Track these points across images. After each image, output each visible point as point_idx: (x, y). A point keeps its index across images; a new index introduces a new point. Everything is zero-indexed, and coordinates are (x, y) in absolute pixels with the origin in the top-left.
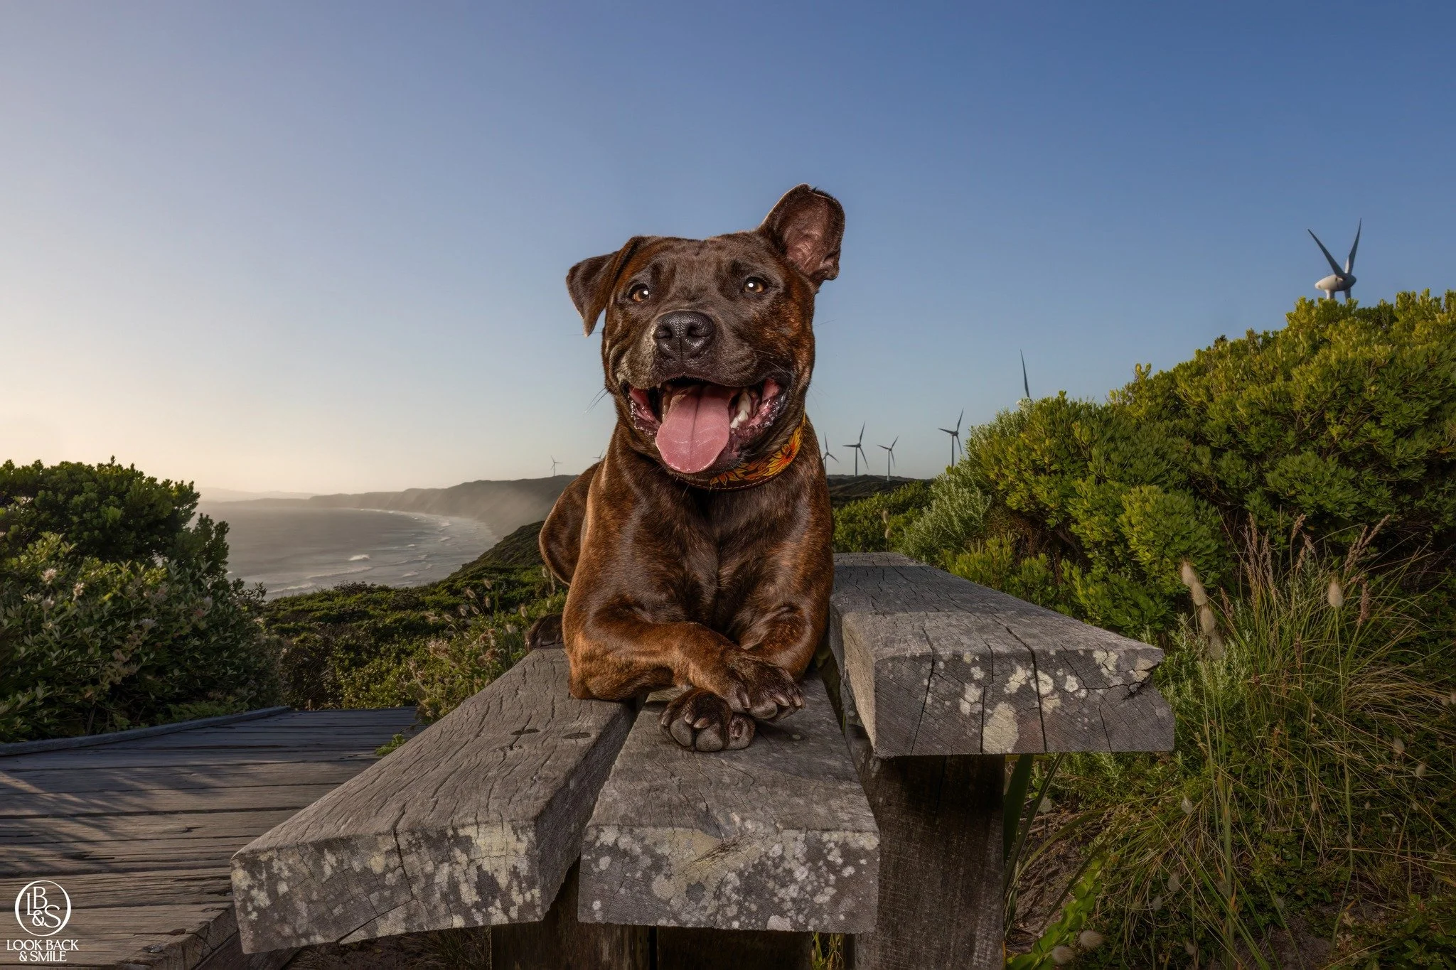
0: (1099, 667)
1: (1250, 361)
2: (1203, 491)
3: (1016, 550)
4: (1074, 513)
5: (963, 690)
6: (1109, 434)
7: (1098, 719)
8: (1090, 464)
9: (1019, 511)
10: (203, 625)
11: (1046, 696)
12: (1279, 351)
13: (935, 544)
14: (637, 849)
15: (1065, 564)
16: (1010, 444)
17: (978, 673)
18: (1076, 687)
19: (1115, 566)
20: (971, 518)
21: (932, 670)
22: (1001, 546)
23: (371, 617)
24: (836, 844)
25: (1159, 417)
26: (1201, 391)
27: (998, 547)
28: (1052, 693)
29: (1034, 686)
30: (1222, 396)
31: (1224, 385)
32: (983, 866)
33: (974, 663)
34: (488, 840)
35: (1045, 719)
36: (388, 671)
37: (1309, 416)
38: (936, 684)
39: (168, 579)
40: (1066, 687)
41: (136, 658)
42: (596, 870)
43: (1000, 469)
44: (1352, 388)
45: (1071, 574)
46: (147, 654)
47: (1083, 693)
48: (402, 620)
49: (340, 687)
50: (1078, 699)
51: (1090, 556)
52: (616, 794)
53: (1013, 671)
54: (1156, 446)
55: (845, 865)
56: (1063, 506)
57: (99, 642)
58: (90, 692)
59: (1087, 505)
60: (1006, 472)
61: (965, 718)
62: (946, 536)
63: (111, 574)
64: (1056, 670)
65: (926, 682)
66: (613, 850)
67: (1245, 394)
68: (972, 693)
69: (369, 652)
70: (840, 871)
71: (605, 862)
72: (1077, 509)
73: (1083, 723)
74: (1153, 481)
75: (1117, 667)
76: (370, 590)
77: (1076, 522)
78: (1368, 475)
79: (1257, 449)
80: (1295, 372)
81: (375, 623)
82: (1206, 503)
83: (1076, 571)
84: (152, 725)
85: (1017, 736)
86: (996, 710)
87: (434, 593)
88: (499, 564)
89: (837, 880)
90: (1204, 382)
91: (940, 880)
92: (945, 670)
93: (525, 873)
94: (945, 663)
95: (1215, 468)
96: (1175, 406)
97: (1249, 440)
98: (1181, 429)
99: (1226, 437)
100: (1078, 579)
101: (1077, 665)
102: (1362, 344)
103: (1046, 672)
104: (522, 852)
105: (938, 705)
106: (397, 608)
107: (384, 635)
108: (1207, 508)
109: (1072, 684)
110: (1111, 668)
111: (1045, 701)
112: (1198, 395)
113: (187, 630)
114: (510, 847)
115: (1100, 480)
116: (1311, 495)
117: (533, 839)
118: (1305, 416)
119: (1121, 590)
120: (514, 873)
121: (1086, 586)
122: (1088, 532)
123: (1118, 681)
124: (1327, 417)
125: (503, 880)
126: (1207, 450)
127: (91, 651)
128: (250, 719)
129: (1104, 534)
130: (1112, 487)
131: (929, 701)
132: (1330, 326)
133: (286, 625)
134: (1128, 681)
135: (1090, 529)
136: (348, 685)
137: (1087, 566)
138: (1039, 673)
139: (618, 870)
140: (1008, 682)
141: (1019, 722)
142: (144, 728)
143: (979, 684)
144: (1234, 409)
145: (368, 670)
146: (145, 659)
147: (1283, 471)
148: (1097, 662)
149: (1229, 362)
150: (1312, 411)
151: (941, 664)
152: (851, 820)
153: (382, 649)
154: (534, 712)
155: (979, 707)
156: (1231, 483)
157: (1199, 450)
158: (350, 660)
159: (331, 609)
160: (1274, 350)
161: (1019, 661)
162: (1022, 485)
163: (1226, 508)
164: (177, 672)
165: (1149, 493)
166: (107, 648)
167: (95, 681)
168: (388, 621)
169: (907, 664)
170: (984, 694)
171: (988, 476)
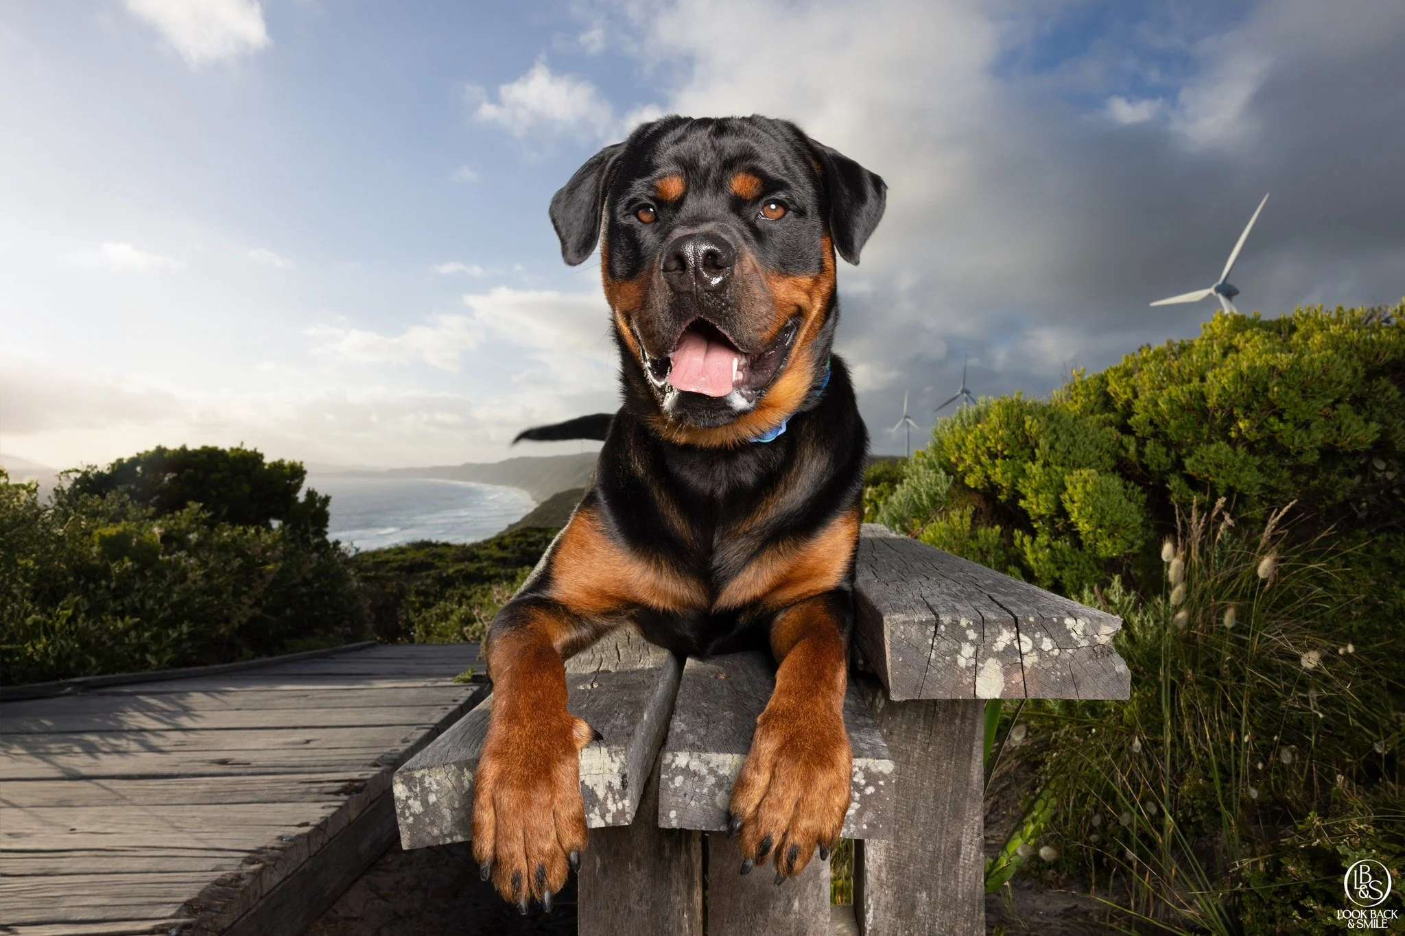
0: (1069, 632)
1: (1170, 365)
2: (1129, 472)
3: (973, 520)
4: (1023, 491)
5: (960, 648)
6: (1052, 427)
7: (1069, 672)
8: (1037, 451)
9: (976, 489)
10: (310, 576)
11: (1027, 654)
12: (1195, 357)
13: (906, 515)
14: (704, 771)
15: (1018, 533)
16: (968, 432)
17: (972, 635)
18: (1051, 647)
19: (1056, 534)
20: (936, 494)
21: (935, 632)
22: (961, 517)
23: (437, 568)
24: (860, 768)
25: (1092, 412)
26: (1128, 390)
27: (960, 518)
28: (1031, 651)
29: (1016, 645)
30: (1145, 395)
31: (1148, 385)
32: (967, 785)
33: (969, 626)
34: (589, 761)
35: (1026, 672)
36: (452, 612)
37: (1220, 412)
38: (939, 643)
39: (283, 538)
40: (1043, 647)
41: (258, 603)
42: (672, 787)
43: (960, 453)
44: (1257, 389)
45: (1022, 541)
46: (266, 598)
47: (1056, 652)
48: (462, 570)
49: (412, 624)
50: (1052, 657)
51: (1035, 526)
52: (683, 726)
53: (1000, 633)
54: (1091, 437)
55: (867, 785)
56: (1014, 485)
57: (231, 588)
58: (222, 629)
59: (1034, 485)
60: (965, 456)
61: (962, 670)
62: (917, 510)
63: (239, 535)
64: (1035, 632)
65: (931, 642)
66: (686, 771)
67: (1165, 393)
68: (967, 650)
69: (435, 596)
70: (863, 790)
71: (679, 780)
72: (1025, 487)
73: (1055, 676)
74: (1089, 465)
75: (1084, 631)
76: (436, 545)
77: (1024, 497)
78: (1271, 460)
79: (1175, 438)
80: (1210, 375)
81: (440, 573)
82: (1132, 484)
83: (1027, 539)
84: (271, 655)
85: (1003, 685)
86: (986, 664)
87: (487, 548)
88: (538, 524)
89: (861, 797)
90: (1132, 381)
91: (932, 796)
92: (945, 632)
93: (618, 787)
94: (946, 626)
95: (1141, 454)
96: (1107, 402)
97: (1168, 431)
98: (1111, 421)
99: (1149, 429)
100: (1028, 545)
101: (1051, 630)
102: (1266, 353)
103: (1026, 635)
104: (616, 771)
105: (940, 660)
106: (458, 560)
107: (448, 582)
108: (1133, 488)
109: (1047, 644)
110: (1079, 632)
111: (1025, 658)
112: (1125, 393)
113: (298, 580)
114: (607, 766)
115: (1046, 464)
116: (1223, 478)
117: (624, 761)
118: (1217, 411)
119: (1063, 555)
120: (610, 787)
121: (1034, 551)
122: (1034, 507)
123: (1084, 643)
124: (1235, 412)
125: (601, 793)
126: (1133, 439)
127: (224, 596)
128: (345, 651)
129: (1049, 509)
130: (1056, 471)
131: (933, 656)
132: (1239, 335)
133: (369, 574)
134: (1093, 645)
135: (1036, 504)
136: (420, 623)
137: (1033, 533)
138: (1021, 635)
139: (689, 786)
140: (996, 642)
141: (1005, 674)
142: (265, 659)
143: (972, 643)
144: (1156, 404)
145: (434, 611)
146: (264, 603)
147: (1199, 457)
148: (1068, 627)
149: (1152, 365)
150: (1222, 408)
151: (942, 628)
152: (870, 749)
153: (447, 594)
154: (604, 656)
155: (973, 662)
156: (1153, 467)
157: (1126, 439)
158: (420, 602)
159: (404, 561)
160: (1189, 356)
161: (1005, 626)
162: (978, 467)
163: (1150, 487)
164: (288, 612)
165: (1089, 475)
166: (237, 594)
167: (227, 620)
168: (451, 571)
169: (915, 627)
170: (977, 651)
171: (949, 460)
